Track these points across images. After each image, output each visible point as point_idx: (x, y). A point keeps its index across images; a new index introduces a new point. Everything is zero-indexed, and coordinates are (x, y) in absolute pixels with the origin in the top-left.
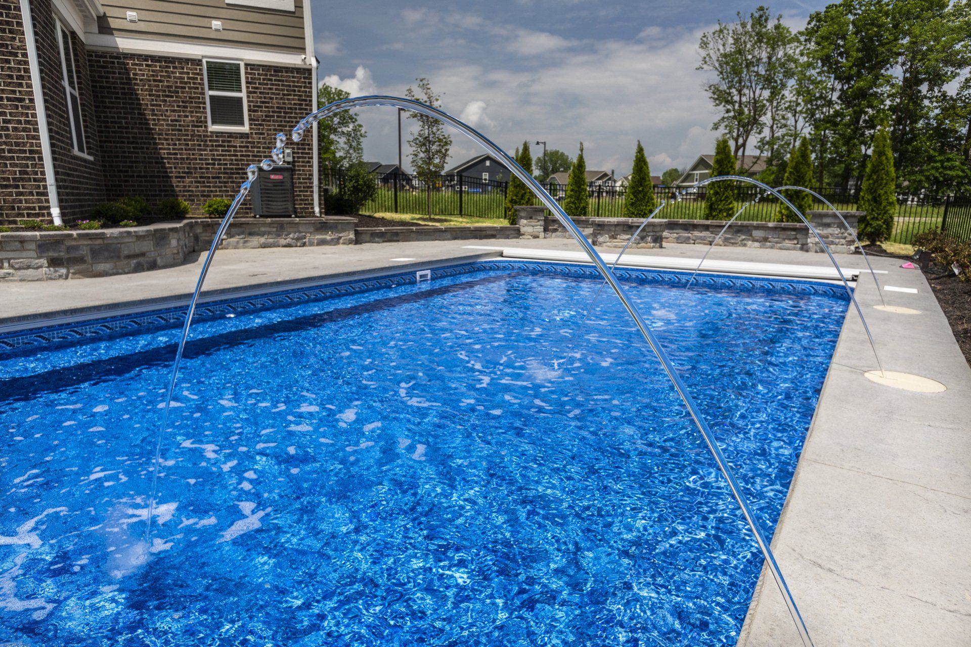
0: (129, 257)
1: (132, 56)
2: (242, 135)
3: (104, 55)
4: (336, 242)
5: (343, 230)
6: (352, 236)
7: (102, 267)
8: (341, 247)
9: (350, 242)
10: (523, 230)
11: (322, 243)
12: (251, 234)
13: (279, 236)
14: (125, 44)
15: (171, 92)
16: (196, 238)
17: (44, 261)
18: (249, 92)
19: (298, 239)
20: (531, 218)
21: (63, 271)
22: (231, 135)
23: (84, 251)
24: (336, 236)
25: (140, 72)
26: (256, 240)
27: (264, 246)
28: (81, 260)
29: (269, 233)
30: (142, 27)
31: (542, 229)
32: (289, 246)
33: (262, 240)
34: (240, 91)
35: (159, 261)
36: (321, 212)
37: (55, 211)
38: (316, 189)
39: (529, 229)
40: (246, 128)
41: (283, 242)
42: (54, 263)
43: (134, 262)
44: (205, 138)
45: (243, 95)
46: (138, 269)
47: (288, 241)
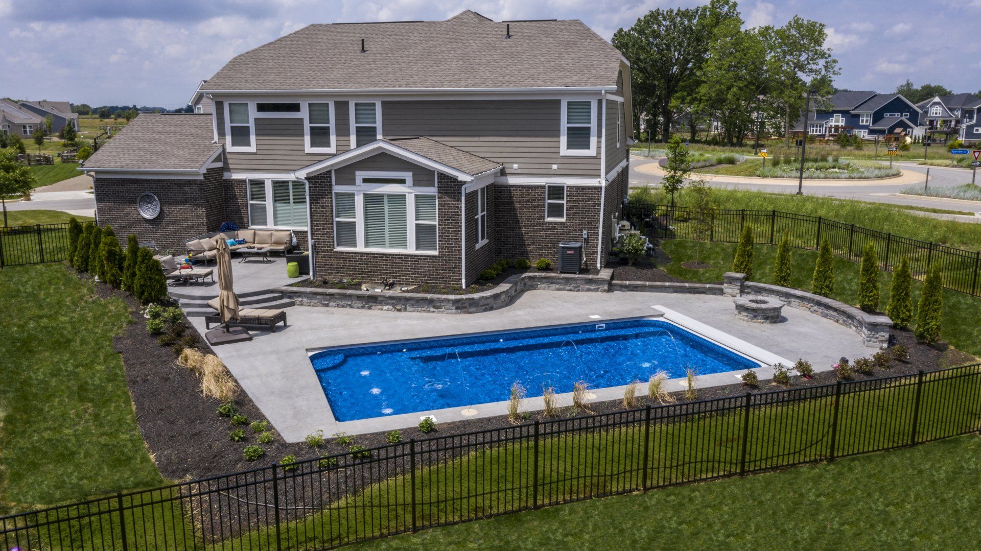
0: (482, 306)
1: (513, 186)
2: (562, 223)
3: (501, 186)
4: (597, 290)
5: (601, 284)
6: (606, 287)
7: (472, 310)
8: (599, 293)
9: (604, 291)
10: (725, 290)
11: (589, 290)
12: (552, 283)
13: (566, 285)
14: (512, 181)
15: (529, 202)
16: (525, 284)
17: (454, 308)
18: (567, 201)
19: (576, 287)
20: (731, 283)
21: (459, 311)
22: (556, 223)
23: (467, 304)
24: (597, 287)
25: (516, 194)
26: (554, 286)
27: (558, 290)
28: (465, 307)
29: (561, 283)
30: (519, 171)
31: (738, 291)
32: (570, 290)
33: (557, 286)
34: (563, 199)
35: (494, 306)
36: (601, 267)
37: (464, 281)
38: (599, 253)
39: (729, 291)
40: (563, 220)
41: (568, 288)
42: (457, 308)
43: (484, 307)
44: (543, 225)
45: (564, 202)
46: (485, 310)
47: (571, 288)
